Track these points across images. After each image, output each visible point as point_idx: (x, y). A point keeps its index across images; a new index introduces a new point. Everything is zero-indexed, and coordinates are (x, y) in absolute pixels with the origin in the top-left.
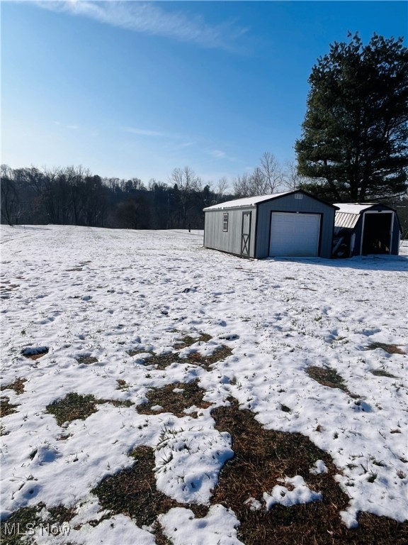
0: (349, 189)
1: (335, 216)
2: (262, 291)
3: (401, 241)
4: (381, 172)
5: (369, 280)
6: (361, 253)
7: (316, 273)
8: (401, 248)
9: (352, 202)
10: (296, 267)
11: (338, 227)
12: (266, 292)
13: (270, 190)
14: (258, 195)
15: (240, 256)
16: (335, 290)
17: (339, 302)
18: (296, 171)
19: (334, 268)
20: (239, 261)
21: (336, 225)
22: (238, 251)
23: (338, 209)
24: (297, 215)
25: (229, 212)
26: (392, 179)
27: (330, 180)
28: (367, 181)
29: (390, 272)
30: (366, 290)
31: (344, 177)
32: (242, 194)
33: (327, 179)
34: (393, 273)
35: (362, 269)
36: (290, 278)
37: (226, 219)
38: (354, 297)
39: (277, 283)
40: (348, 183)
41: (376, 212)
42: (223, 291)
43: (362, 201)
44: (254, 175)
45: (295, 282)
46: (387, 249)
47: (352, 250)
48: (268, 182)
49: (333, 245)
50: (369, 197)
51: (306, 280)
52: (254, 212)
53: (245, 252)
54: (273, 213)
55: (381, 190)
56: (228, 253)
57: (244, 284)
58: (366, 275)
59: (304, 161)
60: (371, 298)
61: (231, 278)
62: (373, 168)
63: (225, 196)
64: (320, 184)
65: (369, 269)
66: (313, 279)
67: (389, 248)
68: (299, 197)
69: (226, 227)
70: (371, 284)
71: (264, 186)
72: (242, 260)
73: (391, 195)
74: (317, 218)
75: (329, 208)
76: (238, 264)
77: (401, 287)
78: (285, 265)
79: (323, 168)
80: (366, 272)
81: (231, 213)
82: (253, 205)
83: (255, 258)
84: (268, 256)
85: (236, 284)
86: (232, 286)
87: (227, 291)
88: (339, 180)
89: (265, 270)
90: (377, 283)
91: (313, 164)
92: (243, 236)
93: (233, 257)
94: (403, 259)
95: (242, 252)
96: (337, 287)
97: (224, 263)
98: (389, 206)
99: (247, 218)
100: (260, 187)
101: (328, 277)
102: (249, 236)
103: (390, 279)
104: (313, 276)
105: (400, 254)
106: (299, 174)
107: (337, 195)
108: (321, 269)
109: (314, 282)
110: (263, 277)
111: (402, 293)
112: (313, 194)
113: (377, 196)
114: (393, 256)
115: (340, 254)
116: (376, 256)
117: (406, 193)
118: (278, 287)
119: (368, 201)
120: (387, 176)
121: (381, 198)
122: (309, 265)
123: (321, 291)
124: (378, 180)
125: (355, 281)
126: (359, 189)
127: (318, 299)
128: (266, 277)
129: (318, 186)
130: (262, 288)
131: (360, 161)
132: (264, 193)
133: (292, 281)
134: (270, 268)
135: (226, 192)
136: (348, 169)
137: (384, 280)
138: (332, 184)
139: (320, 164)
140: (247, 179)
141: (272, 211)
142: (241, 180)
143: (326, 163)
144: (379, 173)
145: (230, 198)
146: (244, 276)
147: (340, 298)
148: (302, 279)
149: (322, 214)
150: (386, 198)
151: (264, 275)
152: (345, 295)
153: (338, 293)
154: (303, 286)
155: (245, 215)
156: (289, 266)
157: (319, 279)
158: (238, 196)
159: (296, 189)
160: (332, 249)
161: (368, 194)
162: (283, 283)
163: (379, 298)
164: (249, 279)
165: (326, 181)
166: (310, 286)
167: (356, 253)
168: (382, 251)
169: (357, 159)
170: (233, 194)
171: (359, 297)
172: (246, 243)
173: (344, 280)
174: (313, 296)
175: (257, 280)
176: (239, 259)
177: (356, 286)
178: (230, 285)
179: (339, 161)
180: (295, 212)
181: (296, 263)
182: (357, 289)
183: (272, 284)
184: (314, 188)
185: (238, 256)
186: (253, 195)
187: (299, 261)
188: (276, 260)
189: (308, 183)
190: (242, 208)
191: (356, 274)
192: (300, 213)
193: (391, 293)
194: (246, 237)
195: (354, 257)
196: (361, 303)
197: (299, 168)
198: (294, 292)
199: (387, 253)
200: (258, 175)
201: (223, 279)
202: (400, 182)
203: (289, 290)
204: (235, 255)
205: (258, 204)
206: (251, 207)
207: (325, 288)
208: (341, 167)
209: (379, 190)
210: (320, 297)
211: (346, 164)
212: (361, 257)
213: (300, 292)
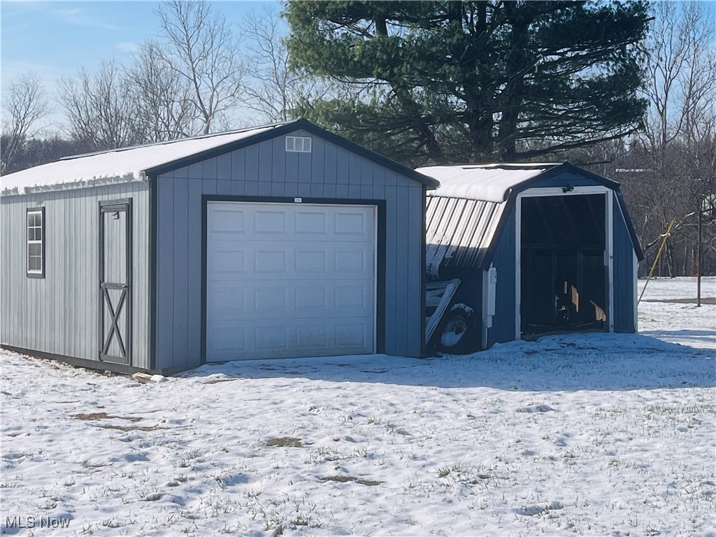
0: (466, 116)
1: (424, 209)
2: (179, 501)
3: (640, 284)
4: (562, 60)
5: (556, 429)
6: (518, 333)
7: (376, 413)
8: (642, 307)
9: (479, 161)
10: (304, 398)
11: (437, 248)
12: (195, 505)
13: (199, 123)
14: (159, 139)
15: (99, 366)
16: (444, 474)
17: (463, 523)
18: (286, 55)
19: (434, 392)
20: (94, 387)
21: (430, 239)
22: (88, 348)
23: (434, 184)
24: (298, 208)
25: (47, 204)
26: (597, 84)
27: (402, 89)
28: (518, 90)
29: (617, 395)
30: (548, 468)
31: (444, 76)
32: (100, 134)
33: (391, 83)
34: (629, 397)
35: (526, 388)
36: (281, 442)
37: (38, 229)
38: (510, 499)
39: (236, 464)
40: (459, 96)
41: (556, 192)
42: (24, 516)
43: (509, 157)
44: (141, 72)
45: (303, 454)
46: (600, 315)
47: (489, 323)
48: (192, 94)
49: (428, 311)
50: (528, 144)
51: (343, 447)
52: (142, 201)
53: (115, 349)
54: (212, 206)
55: (565, 117)
56: (50, 357)
57: (107, 480)
58: (543, 409)
59: (308, 21)
60: (567, 495)
61: (59, 457)
62: (535, 46)
63: (36, 143)
64: (367, 101)
65: (549, 388)
66: (365, 438)
67: (606, 312)
68: (300, 144)
69: (38, 259)
70: (561, 443)
71: (177, 108)
72: (102, 380)
73: (597, 136)
74: (365, 217)
75: (402, 181)
76: (91, 397)
77: (659, 446)
78: (265, 391)
79: (374, 46)
80: (540, 398)
81: (55, 209)
82: (137, 177)
83: (153, 369)
84: (203, 361)
85: (79, 481)
86: (62, 491)
87: (42, 515)
88: (432, 88)
89: (191, 414)
90: (582, 439)
91: (340, 32)
92: (103, 292)
93: (70, 371)
94: (655, 347)
95: (104, 348)
96: (452, 463)
97: (31, 397)
98: (591, 170)
99: (116, 227)
100: (163, 112)
101: (415, 425)
102: (129, 288)
103: (620, 421)
104: (366, 428)
105: (641, 327)
106: (295, 66)
107: (427, 137)
108: (389, 397)
109: (370, 448)
110: (183, 443)
111: (667, 470)
112: (346, 135)
113: (555, 141)
114: (622, 339)
115: (450, 338)
116: (570, 338)
117: (642, 126)
118: (242, 479)
119: (528, 156)
120: (579, 74)
121: (566, 146)
122: (350, 387)
123: (395, 482)
124: (554, 88)
125: (509, 435)
126: (497, 117)
127: (387, 518)
128: (196, 445)
129: (364, 110)
130: (178, 491)
131: (493, 25)
132: (177, 134)
133: (292, 450)
134: (209, 404)
135: (41, 129)
136: (457, 49)
137: (604, 425)
138: (408, 102)
139: (365, 32)
140: (116, 82)
141: (206, 199)
142: (94, 88)
143: (382, 29)
144: (553, 64)
145: (54, 151)
146: (110, 445)
147: (462, 505)
148: (324, 442)
149: (382, 205)
150: (582, 143)
151: (188, 436)
152: (480, 494)
153: (456, 487)
154: (330, 470)
155: (109, 216)
156: (277, 396)
157: (386, 435)
158: (83, 145)
159: (289, 120)
160: (423, 325)
161: (526, 134)
162: (258, 462)
163: (595, 494)
164: (130, 458)
165: (388, 88)
166: (356, 467)
167: (503, 333)
168: (585, 322)
169: (482, 15)
170: (66, 136)
171: (527, 495)
172: (116, 317)
173: (471, 435)
174: (370, 508)
175: (161, 456)
176: (92, 378)
177: (512, 456)
178: (56, 487)
179: (427, 26)
180: (291, 200)
181: (302, 382)
182: (517, 465)
183: (218, 472)
184: (348, 115)
185: (90, 366)
186: (139, 139)
187: (313, 372)
188: (234, 373)
189: (329, 97)
190: (95, 188)
191: (509, 409)
192: (305, 201)
193: (630, 475)
194: (115, 295)
195: (499, 349)
196: (534, 519)
197: (295, 46)
198: (299, 494)
199: (602, 327)
200: (153, 71)
201: (27, 468)
202: (622, 91)
203: (283, 490)
204: (77, 363)
205: (154, 175)
206: (128, 183)
207: (408, 472)
208: (433, 42)
209: (559, 118)
210: (394, 510)
211: (450, 33)
212: (519, 345)
213: (323, 495)
